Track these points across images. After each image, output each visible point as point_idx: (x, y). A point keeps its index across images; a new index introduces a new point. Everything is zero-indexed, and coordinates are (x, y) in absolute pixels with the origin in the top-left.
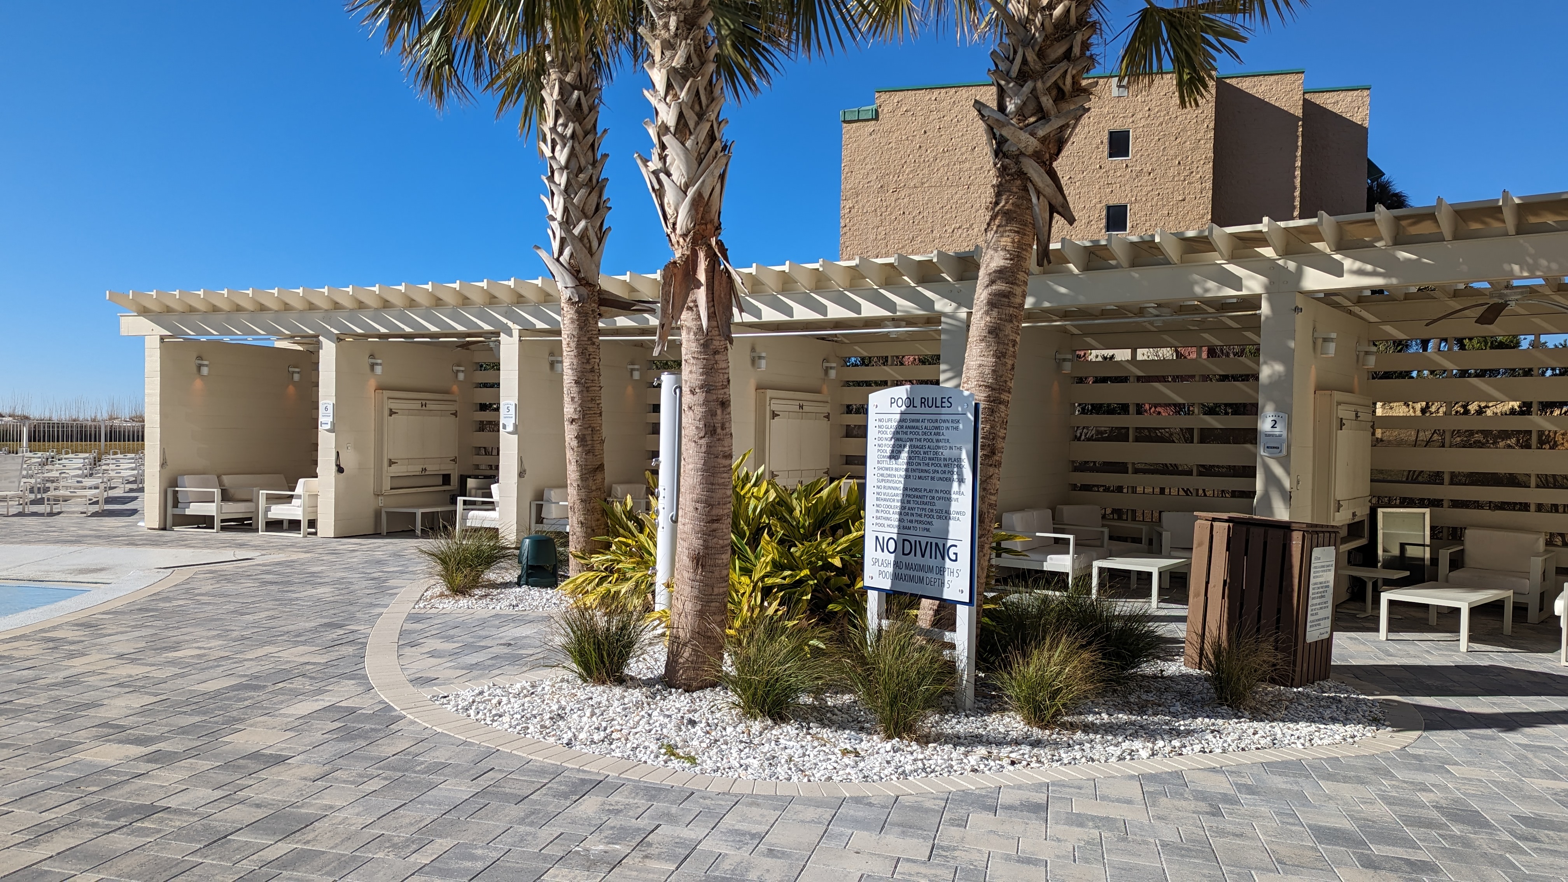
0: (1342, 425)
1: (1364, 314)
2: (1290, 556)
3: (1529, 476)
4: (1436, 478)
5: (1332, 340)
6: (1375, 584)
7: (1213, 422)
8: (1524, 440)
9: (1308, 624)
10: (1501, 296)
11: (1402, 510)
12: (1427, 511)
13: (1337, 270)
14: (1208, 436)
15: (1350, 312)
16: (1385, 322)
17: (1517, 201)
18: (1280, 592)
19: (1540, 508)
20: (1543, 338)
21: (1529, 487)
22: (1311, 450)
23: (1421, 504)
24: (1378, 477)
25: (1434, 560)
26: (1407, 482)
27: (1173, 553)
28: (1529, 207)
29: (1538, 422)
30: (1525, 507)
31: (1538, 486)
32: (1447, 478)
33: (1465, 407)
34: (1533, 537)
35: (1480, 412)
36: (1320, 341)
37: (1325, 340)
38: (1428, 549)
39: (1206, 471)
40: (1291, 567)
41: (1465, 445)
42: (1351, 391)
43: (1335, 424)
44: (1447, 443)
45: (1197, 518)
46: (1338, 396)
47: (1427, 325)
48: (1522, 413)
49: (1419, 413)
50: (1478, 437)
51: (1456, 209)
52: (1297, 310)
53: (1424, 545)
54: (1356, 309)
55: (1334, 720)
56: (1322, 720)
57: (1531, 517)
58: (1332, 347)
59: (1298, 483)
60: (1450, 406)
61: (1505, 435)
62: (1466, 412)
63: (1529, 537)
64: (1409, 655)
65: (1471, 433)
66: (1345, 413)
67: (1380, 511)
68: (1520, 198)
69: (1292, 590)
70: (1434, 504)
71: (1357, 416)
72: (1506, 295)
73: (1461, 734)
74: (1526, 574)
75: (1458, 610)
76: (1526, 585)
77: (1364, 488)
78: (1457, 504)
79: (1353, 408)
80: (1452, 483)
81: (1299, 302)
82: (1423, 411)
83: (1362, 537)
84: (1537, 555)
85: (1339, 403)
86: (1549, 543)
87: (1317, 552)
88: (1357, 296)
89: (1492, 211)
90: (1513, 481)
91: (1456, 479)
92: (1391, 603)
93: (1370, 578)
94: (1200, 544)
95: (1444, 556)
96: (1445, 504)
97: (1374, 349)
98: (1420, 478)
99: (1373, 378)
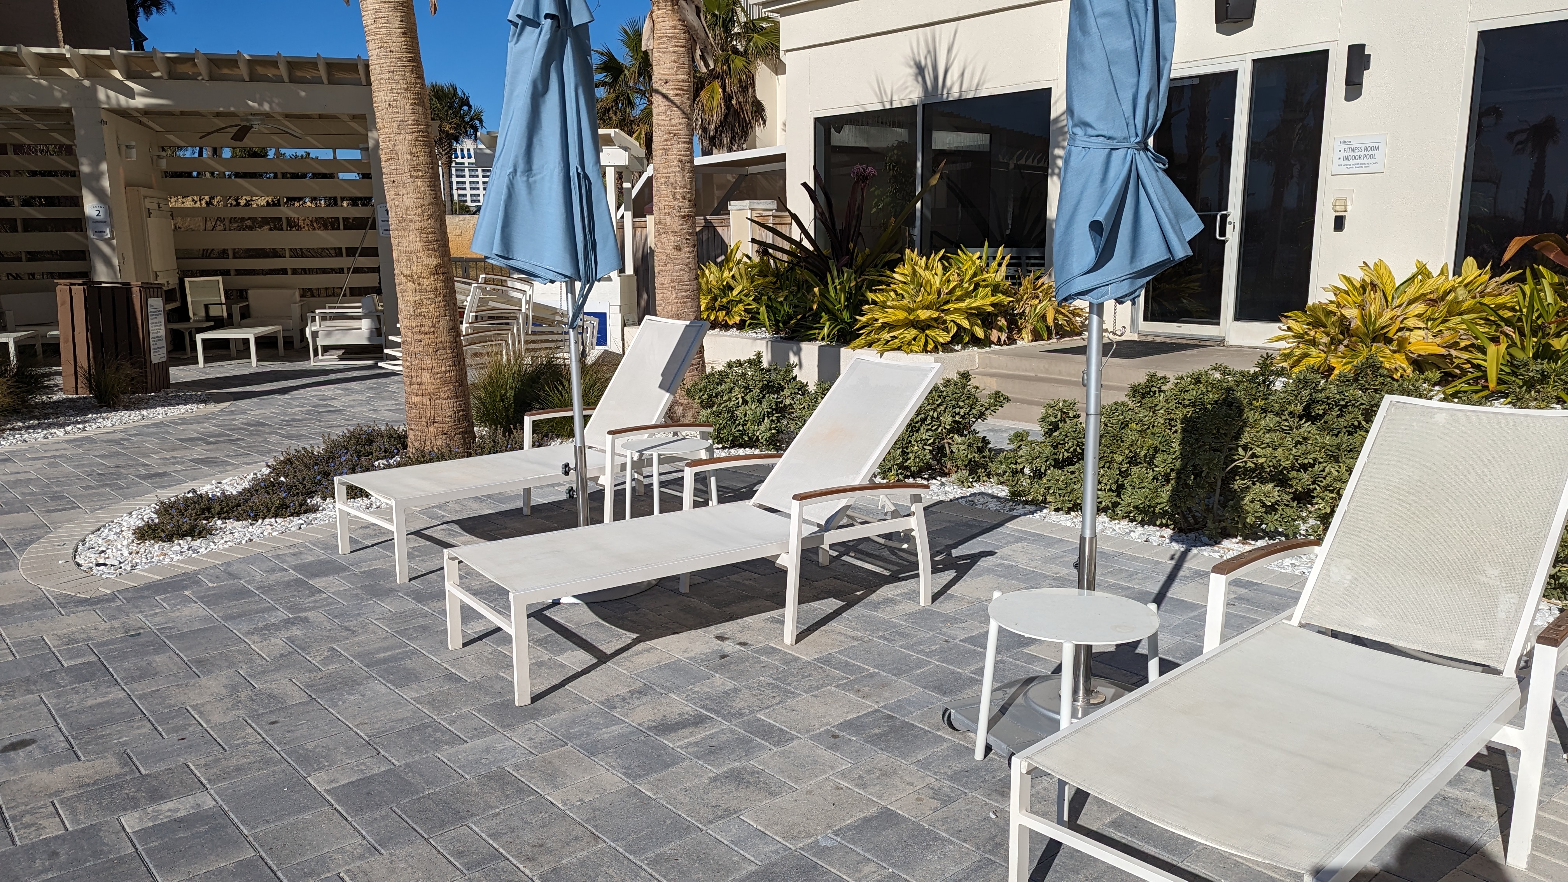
0: (150, 214)
1: (151, 124)
2: (133, 305)
3: (284, 249)
4: (223, 254)
5: (132, 147)
6: (190, 333)
7: (34, 213)
8: (276, 224)
9: (152, 351)
10: (248, 120)
11: (202, 279)
12: (220, 278)
13: (130, 94)
14: (30, 225)
15: (140, 123)
16: (168, 132)
17: (248, 57)
18: (129, 330)
19: (295, 272)
20: (283, 151)
21: (285, 257)
22: (129, 233)
23: (215, 273)
24: (181, 255)
25: (230, 315)
26: (202, 258)
27: (18, 329)
28: (255, 62)
29: (285, 211)
30: (284, 272)
31: (291, 257)
32: (230, 253)
33: (237, 200)
34: (291, 291)
35: (248, 204)
36: (123, 148)
37: (127, 147)
38: (224, 307)
39: (33, 256)
40: (134, 312)
41: (240, 229)
42: (151, 187)
43: (145, 213)
44: (227, 228)
45: (57, 284)
46: (143, 191)
47: (201, 138)
48: (274, 205)
49: (204, 205)
50: (249, 223)
51: (209, 57)
52: (102, 122)
53: (221, 304)
54: (144, 120)
55: (178, 404)
56: (171, 405)
57: (289, 278)
58: (134, 152)
59: (124, 259)
60: (225, 199)
61: (265, 221)
62: (238, 204)
63: (289, 292)
64: (220, 372)
65: (243, 220)
66: (150, 204)
67: (187, 280)
68: (250, 55)
69: (138, 328)
70: (224, 273)
71: (159, 207)
72: (251, 120)
73: (254, 400)
74: (290, 317)
75: (248, 339)
76: (290, 324)
77: (173, 263)
78: (239, 272)
79: (155, 200)
80: (234, 257)
81: (104, 116)
82: (208, 204)
83: (175, 301)
84: (296, 303)
85: (145, 197)
86: (302, 296)
87: (150, 301)
88: (147, 112)
89: (232, 62)
90: (275, 254)
91: (238, 254)
92: (204, 341)
93: (186, 329)
94: (63, 304)
95: (236, 309)
96: (232, 273)
97: (164, 154)
98: (212, 255)
99: (166, 177)
